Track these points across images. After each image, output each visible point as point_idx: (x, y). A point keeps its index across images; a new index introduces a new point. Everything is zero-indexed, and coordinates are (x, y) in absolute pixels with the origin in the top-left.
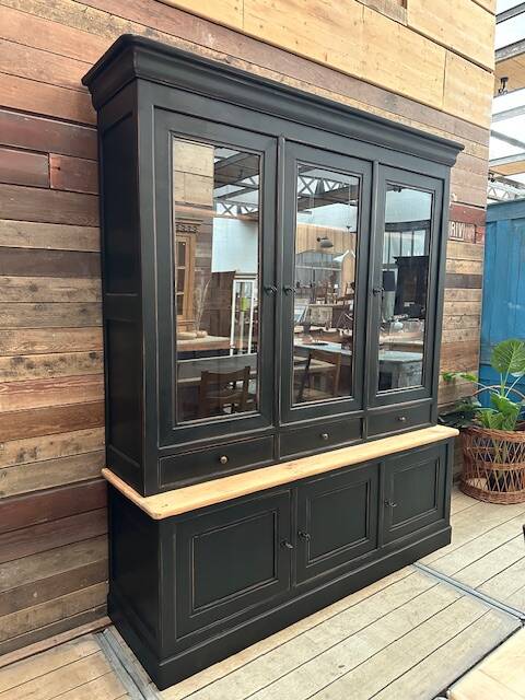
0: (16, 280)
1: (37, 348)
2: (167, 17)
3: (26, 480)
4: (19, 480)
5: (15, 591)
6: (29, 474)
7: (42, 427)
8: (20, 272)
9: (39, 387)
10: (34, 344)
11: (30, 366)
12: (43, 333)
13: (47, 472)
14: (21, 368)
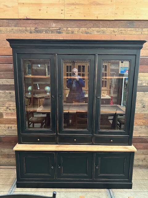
0: (7, 91)
1: (11, 106)
2: (41, 23)
3: (10, 133)
4: (8, 133)
5: (8, 154)
6: (10, 132)
7: (13, 122)
8: (8, 90)
9: (12, 114)
10: (10, 105)
11: (10, 109)
12: (12, 103)
13: (14, 132)
14: (8, 110)
